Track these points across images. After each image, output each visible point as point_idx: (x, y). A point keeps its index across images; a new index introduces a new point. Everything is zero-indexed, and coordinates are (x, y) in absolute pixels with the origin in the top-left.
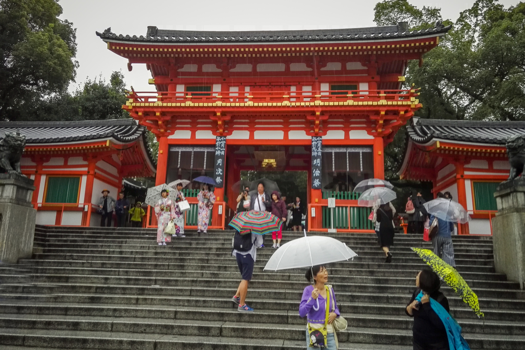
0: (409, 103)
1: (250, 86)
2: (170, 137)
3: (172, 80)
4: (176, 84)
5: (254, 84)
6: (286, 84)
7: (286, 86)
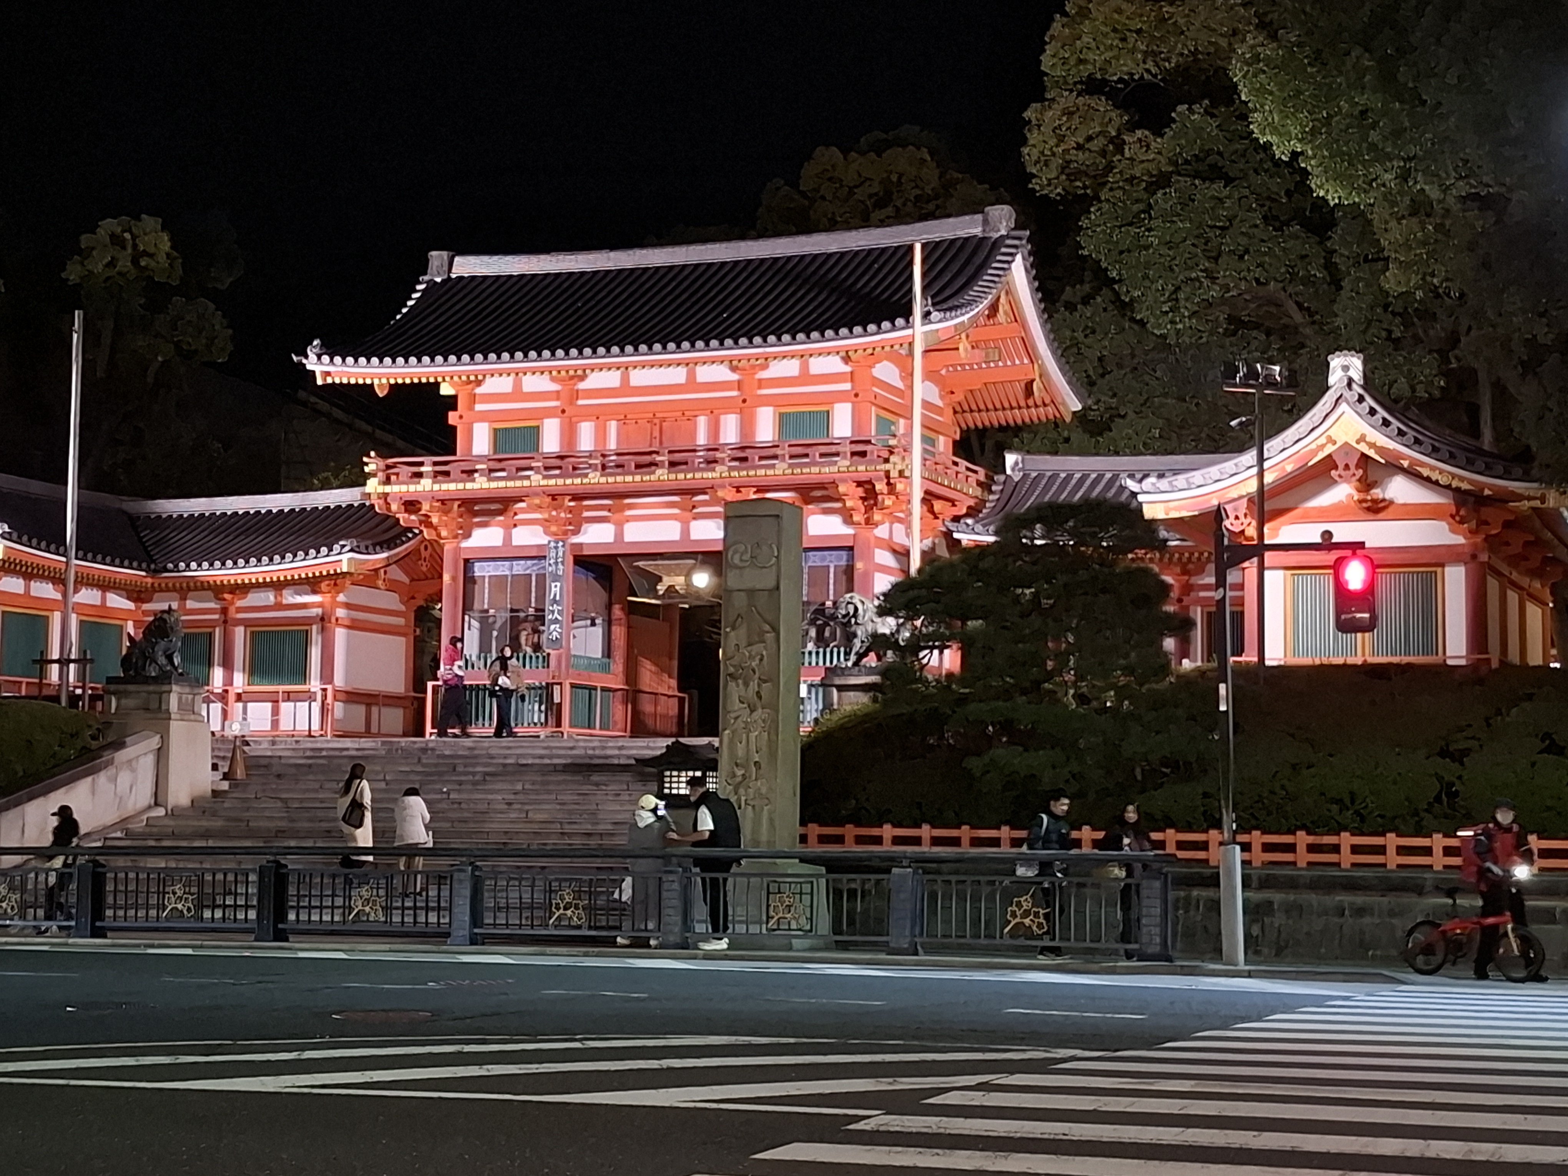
2: (465, 544)
3: (461, 417)
4: (471, 423)
5: (622, 417)
6: (687, 414)
7: (689, 417)
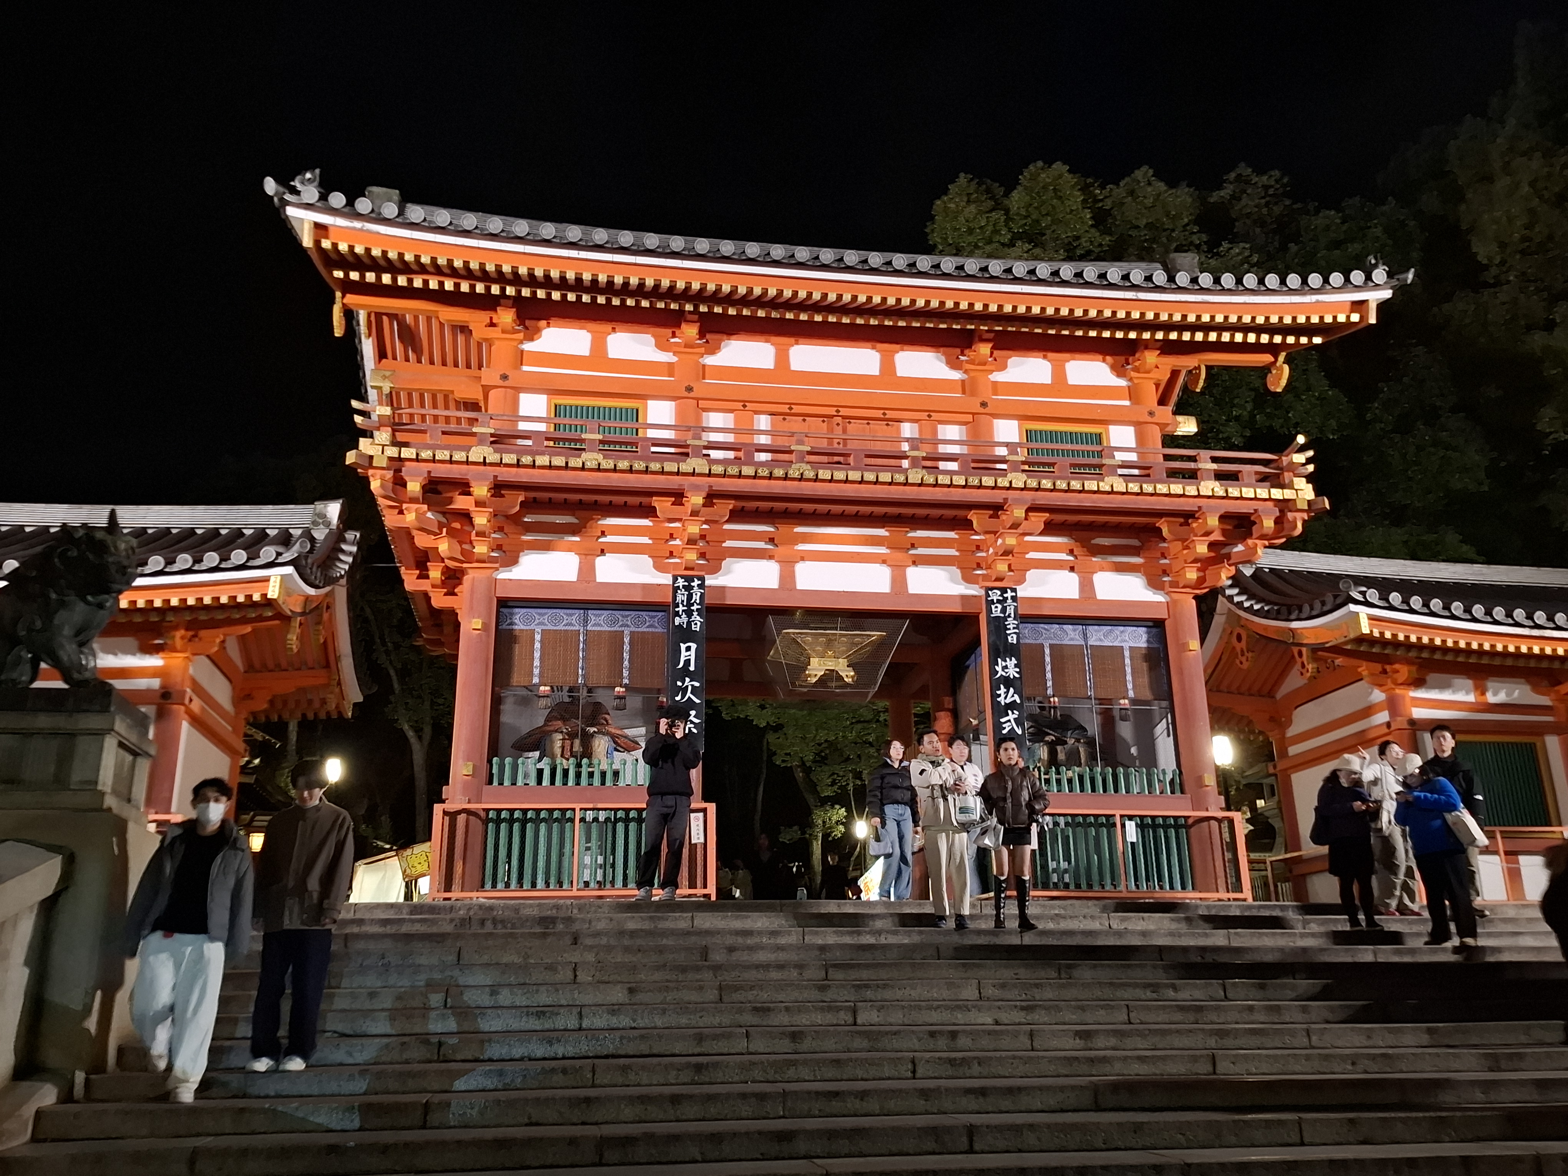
0: (1288, 494)
1: (772, 414)
3: (505, 377)
4: (518, 390)
5: (785, 409)
6: (890, 414)
7: (888, 421)
